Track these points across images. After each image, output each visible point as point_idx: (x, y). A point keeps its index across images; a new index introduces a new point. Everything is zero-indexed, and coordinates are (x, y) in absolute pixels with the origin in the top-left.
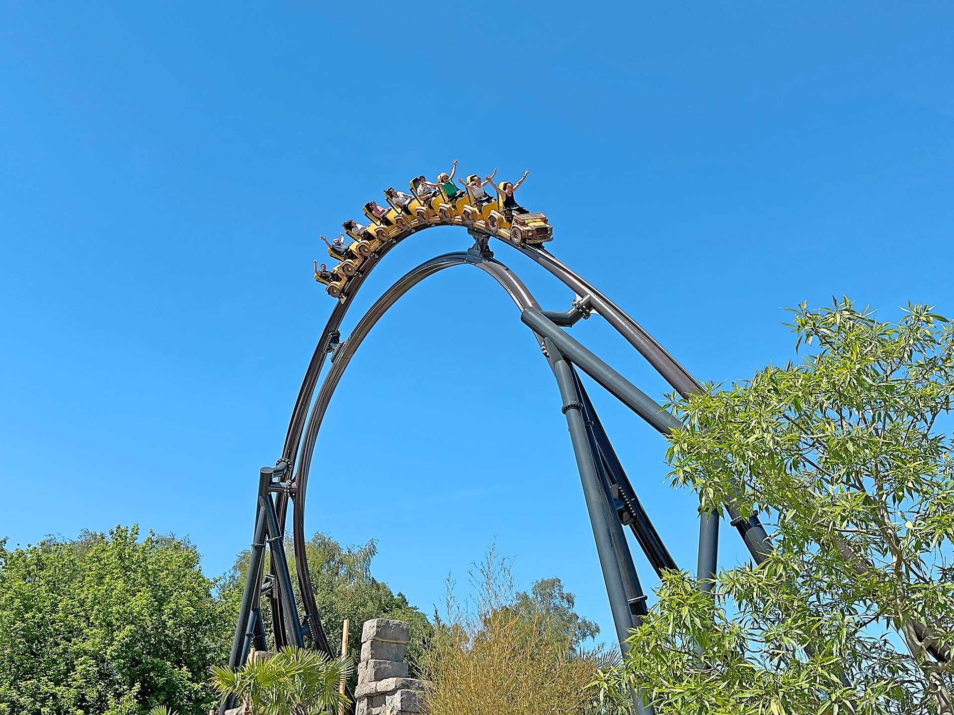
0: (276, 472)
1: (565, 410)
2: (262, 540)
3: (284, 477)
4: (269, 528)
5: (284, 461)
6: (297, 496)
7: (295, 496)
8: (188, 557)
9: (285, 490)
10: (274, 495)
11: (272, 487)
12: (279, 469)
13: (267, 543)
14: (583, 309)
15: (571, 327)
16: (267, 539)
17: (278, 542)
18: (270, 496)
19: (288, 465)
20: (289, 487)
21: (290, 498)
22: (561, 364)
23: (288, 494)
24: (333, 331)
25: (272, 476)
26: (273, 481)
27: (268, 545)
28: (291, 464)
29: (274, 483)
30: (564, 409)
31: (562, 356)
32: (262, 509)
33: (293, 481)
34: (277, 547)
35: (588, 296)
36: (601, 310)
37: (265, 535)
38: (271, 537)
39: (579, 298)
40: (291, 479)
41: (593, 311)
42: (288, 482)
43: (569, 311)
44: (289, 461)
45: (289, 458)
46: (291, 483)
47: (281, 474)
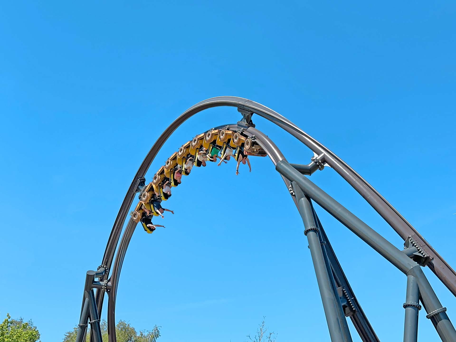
0: (97, 274)
1: (307, 233)
2: (86, 322)
3: (103, 277)
4: (91, 313)
5: (103, 267)
6: (111, 291)
7: (110, 291)
8: (32, 334)
9: (103, 287)
10: (95, 290)
11: (94, 284)
12: (99, 272)
13: (89, 324)
14: (319, 162)
15: (310, 175)
16: (89, 321)
17: (97, 323)
18: (93, 291)
19: (106, 270)
20: (106, 285)
21: (106, 293)
22: (304, 200)
23: (105, 290)
24: (140, 178)
25: (94, 277)
26: (95, 281)
27: (89, 326)
28: (107, 269)
29: (96, 282)
30: (306, 231)
31: (304, 194)
32: (87, 300)
33: (109, 281)
34: (96, 327)
35: (323, 154)
36: (332, 164)
37: (88, 319)
38: (92, 319)
39: (316, 155)
40: (107, 279)
41: (326, 165)
42: (105, 281)
43: (309, 164)
44: (106, 267)
45: (106, 265)
46: (107, 282)
47: (100, 276)
